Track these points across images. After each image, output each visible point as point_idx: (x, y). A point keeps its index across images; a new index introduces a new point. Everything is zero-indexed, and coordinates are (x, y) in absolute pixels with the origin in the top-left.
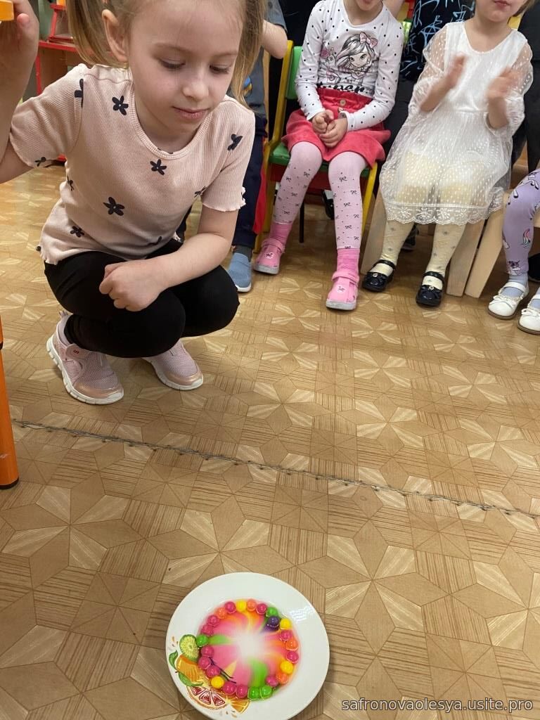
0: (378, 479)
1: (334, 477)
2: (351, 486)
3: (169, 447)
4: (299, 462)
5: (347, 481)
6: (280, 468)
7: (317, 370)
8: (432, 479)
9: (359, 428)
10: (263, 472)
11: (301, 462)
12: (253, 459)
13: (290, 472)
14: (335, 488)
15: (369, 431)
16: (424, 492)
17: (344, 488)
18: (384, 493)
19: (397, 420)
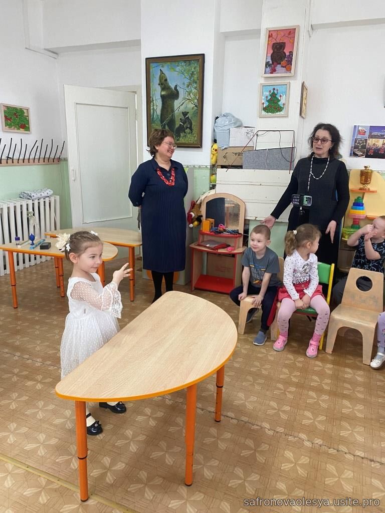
0: (305, 438)
1: (291, 436)
5: (295, 437)
6: (274, 431)
7: (293, 399)
8: (323, 440)
9: (304, 421)
10: (269, 431)
11: (281, 430)
13: (277, 432)
14: (290, 438)
15: (307, 422)
16: (319, 443)
17: (293, 439)
19: (318, 419)
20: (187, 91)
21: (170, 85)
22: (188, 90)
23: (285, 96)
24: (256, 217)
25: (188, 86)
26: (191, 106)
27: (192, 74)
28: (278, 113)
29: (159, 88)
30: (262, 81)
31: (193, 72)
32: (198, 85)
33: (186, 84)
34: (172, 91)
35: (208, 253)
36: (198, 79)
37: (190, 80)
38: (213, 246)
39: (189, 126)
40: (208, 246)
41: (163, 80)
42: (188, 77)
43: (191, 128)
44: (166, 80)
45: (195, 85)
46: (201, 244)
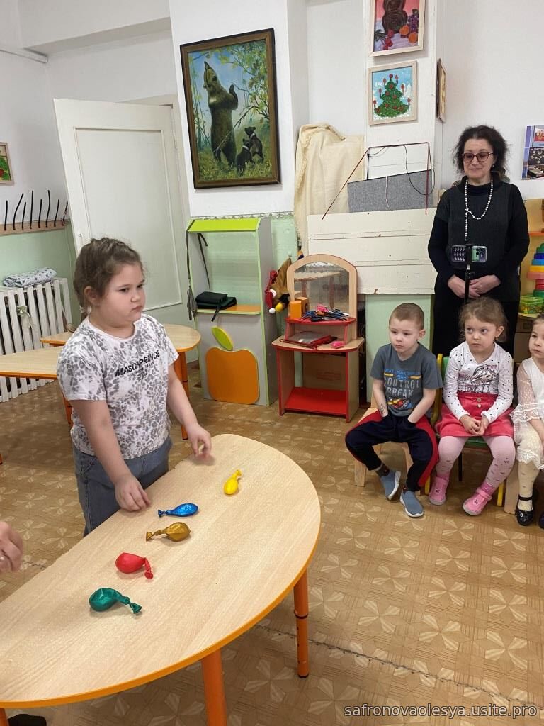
0: (494, 689)
1: (468, 686)
2: (477, 692)
3: (376, 659)
4: (448, 674)
5: (476, 689)
6: (436, 677)
7: (464, 606)
8: (527, 691)
9: (487, 652)
10: (427, 679)
11: (449, 674)
12: (422, 670)
14: (468, 692)
15: (493, 655)
16: (521, 700)
17: (474, 693)
18: (497, 698)
19: (513, 647)
20: (250, 94)
21: (222, 86)
22: (251, 92)
23: (409, 86)
24: (376, 290)
25: (251, 85)
26: (258, 117)
27: (257, 64)
28: (401, 116)
29: (204, 93)
30: (371, 64)
31: (257, 61)
32: (267, 82)
33: (248, 81)
34: (226, 96)
35: (302, 354)
36: (266, 73)
37: (253, 74)
38: (309, 341)
39: (257, 150)
40: (301, 341)
41: (211, 79)
42: (250, 70)
43: (261, 154)
44: (215, 78)
45: (262, 82)
46: (290, 339)
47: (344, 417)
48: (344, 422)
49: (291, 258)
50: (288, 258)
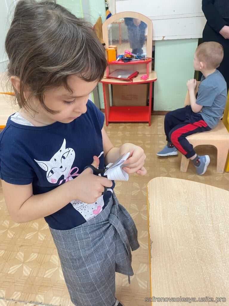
24: (164, 37)
35: (112, 85)
38: (126, 77)
40: (119, 77)
46: (110, 76)
47: (148, 122)
48: (147, 126)
49: (101, 16)
50: (99, 16)
